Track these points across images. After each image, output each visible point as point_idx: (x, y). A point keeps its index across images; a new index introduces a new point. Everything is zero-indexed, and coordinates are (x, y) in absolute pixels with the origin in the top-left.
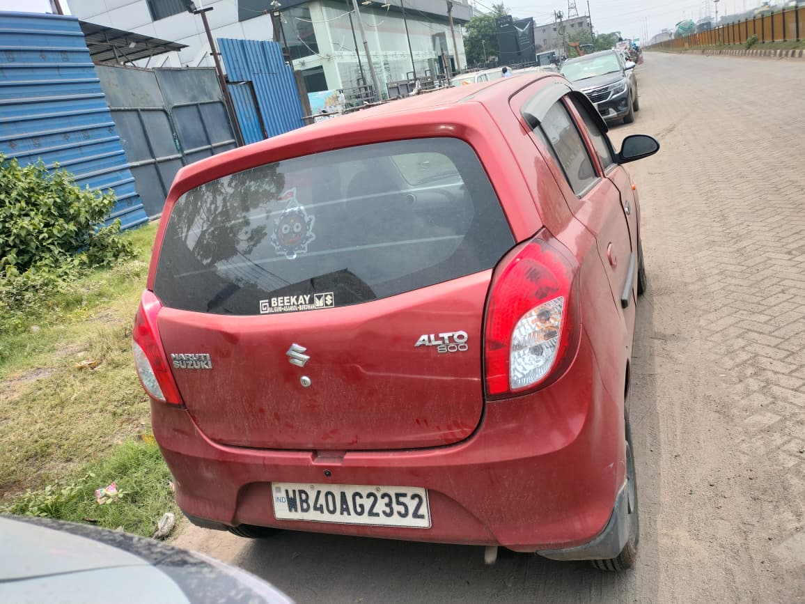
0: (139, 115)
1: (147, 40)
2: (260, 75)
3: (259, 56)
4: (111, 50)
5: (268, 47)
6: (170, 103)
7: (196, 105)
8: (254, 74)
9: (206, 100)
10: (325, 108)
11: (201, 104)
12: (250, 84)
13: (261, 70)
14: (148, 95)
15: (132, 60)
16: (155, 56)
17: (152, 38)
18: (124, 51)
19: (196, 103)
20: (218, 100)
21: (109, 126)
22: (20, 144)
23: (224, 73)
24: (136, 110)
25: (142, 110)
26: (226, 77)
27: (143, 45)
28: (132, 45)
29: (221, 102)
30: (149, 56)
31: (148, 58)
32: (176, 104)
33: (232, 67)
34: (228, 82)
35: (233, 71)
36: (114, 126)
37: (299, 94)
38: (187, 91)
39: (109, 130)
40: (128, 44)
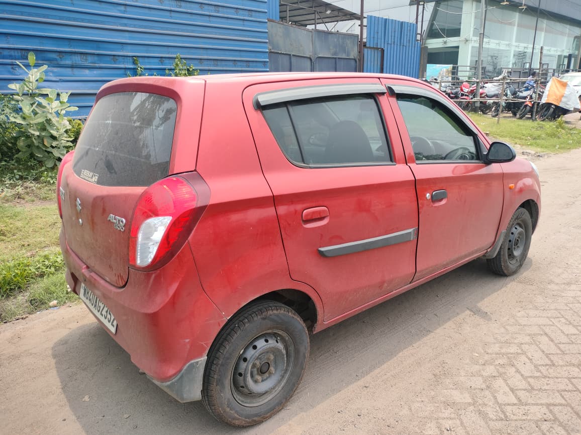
0: (290, 58)
1: (340, 10)
2: (392, 45)
3: (396, 32)
4: (314, 13)
5: (406, 27)
6: (315, 54)
7: (335, 58)
8: (388, 44)
9: (344, 56)
10: (438, 77)
11: (339, 58)
12: (383, 51)
13: (394, 42)
14: (301, 46)
15: (326, 23)
16: (341, 22)
17: (343, 9)
18: (323, 15)
19: (335, 57)
20: (353, 57)
21: (265, 62)
22: (206, 62)
23: (365, 40)
24: (290, 55)
25: (294, 55)
26: (365, 43)
27: (336, 13)
28: (328, 12)
29: (355, 60)
30: (337, 21)
31: (336, 23)
32: (320, 56)
33: (372, 36)
34: (365, 46)
35: (372, 39)
36: (267, 62)
37: (420, 63)
38: (331, 48)
39: (264, 65)
40: (326, 11)
